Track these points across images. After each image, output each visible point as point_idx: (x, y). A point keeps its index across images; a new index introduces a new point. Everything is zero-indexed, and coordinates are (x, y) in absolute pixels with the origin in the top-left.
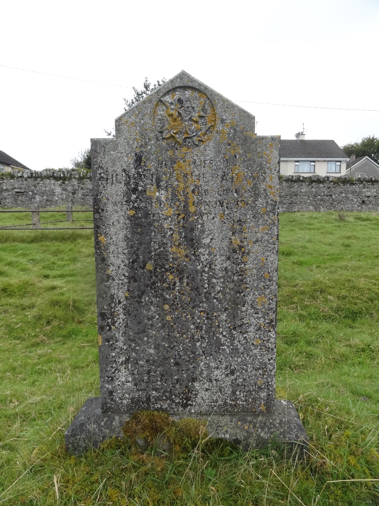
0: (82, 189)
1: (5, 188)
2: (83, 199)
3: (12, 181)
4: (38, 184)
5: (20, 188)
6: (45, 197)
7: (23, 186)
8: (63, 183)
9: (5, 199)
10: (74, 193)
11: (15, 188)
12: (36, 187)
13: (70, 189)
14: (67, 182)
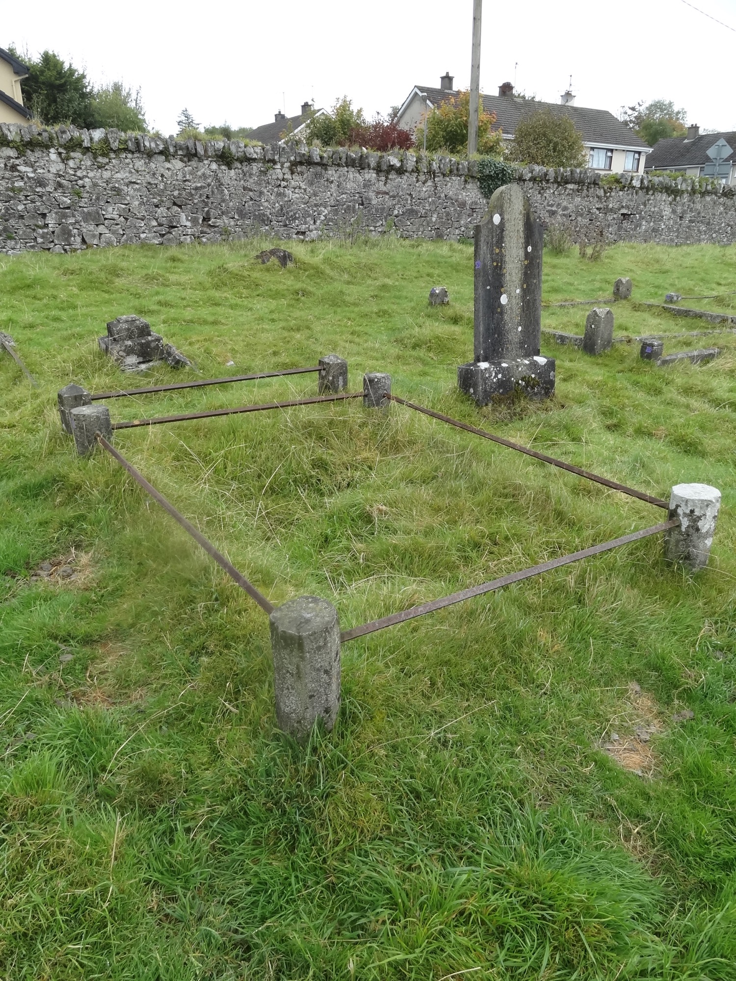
0: (691, 211)
1: (611, 206)
2: (689, 227)
3: (621, 193)
4: (649, 200)
5: (628, 207)
6: (652, 224)
7: (631, 203)
8: (675, 200)
9: (609, 226)
10: (681, 218)
11: (623, 207)
12: (645, 206)
13: (679, 210)
14: (678, 198)
